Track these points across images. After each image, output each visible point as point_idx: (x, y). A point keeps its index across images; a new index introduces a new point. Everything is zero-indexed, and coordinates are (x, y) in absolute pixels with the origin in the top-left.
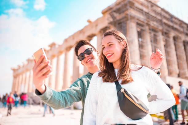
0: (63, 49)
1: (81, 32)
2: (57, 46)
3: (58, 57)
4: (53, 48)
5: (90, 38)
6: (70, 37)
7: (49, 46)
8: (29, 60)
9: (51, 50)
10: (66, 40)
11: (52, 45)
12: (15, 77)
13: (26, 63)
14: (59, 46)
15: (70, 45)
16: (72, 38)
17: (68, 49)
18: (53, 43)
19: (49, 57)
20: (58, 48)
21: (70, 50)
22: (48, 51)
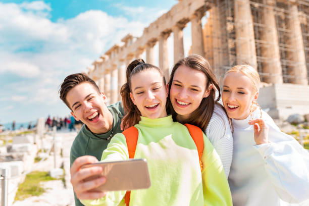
0: (143, 44)
1: (168, 15)
2: (134, 40)
4: (129, 44)
5: (182, 26)
6: (152, 25)
7: (123, 41)
8: (96, 64)
9: (126, 46)
10: (147, 31)
11: (128, 39)
13: (93, 67)
14: (138, 38)
15: (153, 38)
16: (155, 26)
17: (151, 44)
18: (128, 35)
19: (124, 57)
20: (136, 42)
21: (154, 45)
22: (122, 49)
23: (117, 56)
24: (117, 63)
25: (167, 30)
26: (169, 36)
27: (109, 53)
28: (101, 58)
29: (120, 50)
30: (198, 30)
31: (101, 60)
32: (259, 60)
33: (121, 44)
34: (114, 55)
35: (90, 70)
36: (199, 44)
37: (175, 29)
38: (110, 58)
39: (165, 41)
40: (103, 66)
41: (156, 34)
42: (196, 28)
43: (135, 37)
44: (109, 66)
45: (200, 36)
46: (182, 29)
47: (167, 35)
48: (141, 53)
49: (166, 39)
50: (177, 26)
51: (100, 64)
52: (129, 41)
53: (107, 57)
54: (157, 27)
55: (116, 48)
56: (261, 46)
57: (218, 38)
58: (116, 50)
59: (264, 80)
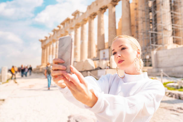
0: (87, 17)
2: (81, 14)
3: (82, 26)
4: (77, 18)
5: (115, 3)
6: (93, 3)
7: (73, 15)
8: (54, 31)
9: (75, 18)
10: (89, 7)
11: (76, 13)
12: (44, 48)
13: (52, 33)
14: (83, 13)
15: (94, 13)
16: (95, 4)
17: (92, 17)
18: (77, 11)
19: (73, 26)
20: (82, 16)
21: (94, 18)
22: (72, 20)
23: (68, 25)
24: (68, 30)
25: (104, 6)
26: (105, 11)
27: (63, 24)
28: (58, 27)
29: (70, 22)
30: (127, 6)
31: (58, 28)
32: (174, 27)
33: (72, 17)
34: (67, 25)
35: (51, 35)
36: (127, 16)
37: (110, 6)
38: (64, 27)
39: (102, 15)
40: (59, 32)
41: (96, 9)
42: (125, 5)
43: (81, 13)
44: (63, 33)
45: (128, 10)
46: (115, 6)
47: (103, 11)
48: (85, 24)
49: (103, 14)
50: (111, 3)
51: (57, 31)
52: (77, 15)
53: (62, 26)
54: (97, 5)
55: (68, 20)
56: (175, 16)
57: (143, 11)
58: (68, 22)
59: (176, 42)
